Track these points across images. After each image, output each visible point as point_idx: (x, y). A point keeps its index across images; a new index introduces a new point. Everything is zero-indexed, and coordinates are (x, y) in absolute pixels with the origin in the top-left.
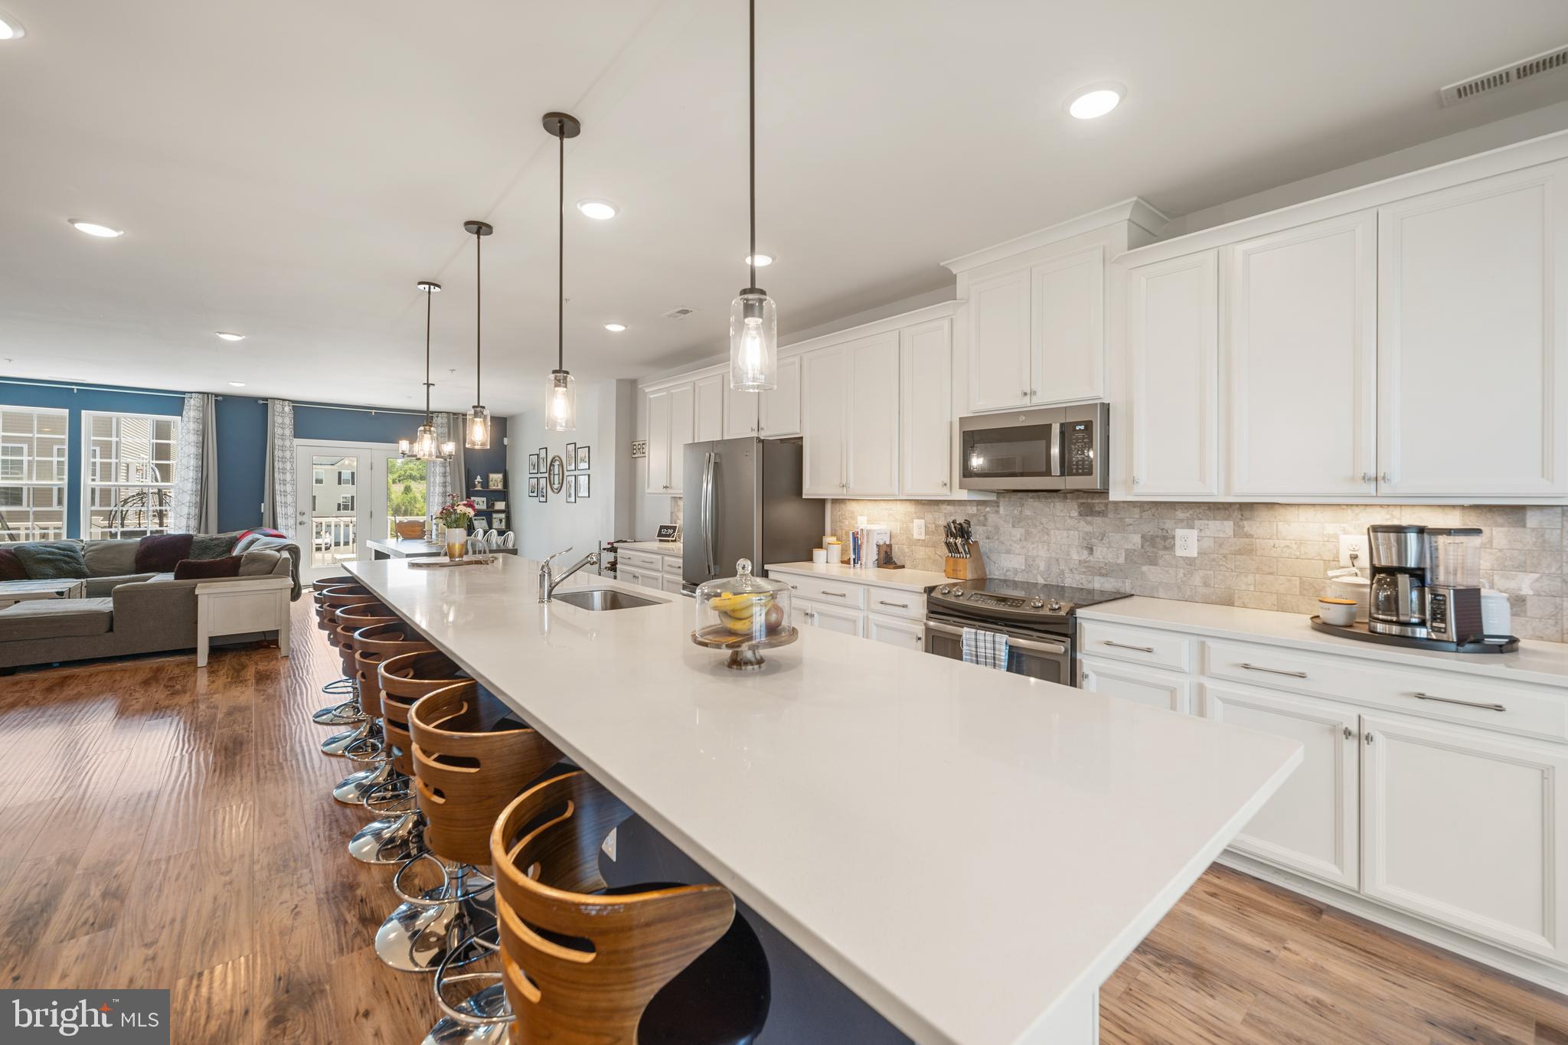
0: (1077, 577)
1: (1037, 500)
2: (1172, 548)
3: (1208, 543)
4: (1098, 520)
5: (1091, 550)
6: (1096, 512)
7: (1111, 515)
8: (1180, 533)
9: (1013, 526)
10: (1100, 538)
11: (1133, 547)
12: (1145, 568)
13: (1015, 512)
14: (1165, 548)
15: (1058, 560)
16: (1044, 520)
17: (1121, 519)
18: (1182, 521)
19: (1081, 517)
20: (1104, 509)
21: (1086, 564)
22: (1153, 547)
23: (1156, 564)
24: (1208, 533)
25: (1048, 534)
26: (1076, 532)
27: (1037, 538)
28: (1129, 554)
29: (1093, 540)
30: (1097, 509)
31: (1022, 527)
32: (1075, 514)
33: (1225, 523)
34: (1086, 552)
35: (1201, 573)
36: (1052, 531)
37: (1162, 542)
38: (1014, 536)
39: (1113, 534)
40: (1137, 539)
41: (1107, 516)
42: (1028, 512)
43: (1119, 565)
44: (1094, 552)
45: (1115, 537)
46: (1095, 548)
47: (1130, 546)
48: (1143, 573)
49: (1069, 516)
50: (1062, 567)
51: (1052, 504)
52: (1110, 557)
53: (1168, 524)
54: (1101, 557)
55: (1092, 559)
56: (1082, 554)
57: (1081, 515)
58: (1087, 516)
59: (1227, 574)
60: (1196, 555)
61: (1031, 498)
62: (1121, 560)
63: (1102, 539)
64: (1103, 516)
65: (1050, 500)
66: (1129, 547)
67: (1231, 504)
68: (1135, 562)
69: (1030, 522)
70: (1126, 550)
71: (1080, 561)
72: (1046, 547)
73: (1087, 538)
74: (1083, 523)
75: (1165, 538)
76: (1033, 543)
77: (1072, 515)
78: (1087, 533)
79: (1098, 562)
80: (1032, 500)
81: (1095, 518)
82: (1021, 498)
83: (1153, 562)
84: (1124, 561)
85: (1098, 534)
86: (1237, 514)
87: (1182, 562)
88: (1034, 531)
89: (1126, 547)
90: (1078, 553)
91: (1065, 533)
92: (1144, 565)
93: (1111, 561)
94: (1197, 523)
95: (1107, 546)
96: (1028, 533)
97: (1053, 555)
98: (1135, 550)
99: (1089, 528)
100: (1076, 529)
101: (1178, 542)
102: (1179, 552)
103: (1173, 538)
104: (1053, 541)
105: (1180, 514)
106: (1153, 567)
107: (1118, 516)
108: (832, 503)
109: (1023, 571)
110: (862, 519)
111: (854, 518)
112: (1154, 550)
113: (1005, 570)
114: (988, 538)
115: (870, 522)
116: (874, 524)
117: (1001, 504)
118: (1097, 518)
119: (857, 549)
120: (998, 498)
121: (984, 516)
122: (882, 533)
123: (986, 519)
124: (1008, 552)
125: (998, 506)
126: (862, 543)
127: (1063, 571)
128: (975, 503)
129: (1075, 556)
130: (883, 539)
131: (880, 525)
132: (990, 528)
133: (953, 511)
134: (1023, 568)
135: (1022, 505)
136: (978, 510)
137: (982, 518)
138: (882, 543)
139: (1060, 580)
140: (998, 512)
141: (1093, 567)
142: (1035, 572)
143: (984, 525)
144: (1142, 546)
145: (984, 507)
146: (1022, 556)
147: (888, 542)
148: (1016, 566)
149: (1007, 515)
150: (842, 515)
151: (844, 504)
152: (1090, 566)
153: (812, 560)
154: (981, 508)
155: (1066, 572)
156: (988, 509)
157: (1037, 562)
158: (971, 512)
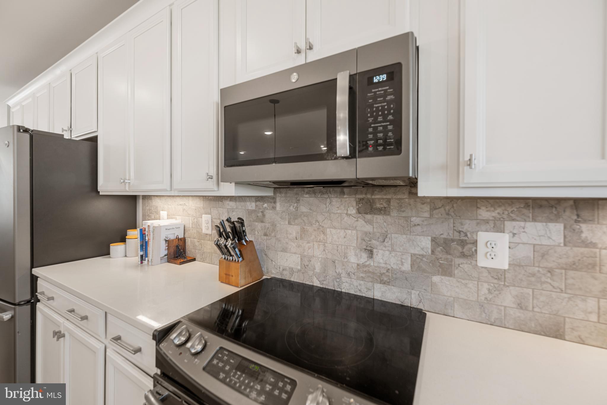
0: (355, 283)
1: (313, 195)
2: (473, 255)
3: (524, 252)
4: (379, 219)
5: (370, 253)
6: (376, 209)
7: (394, 213)
8: (483, 237)
9: (289, 223)
10: (381, 239)
11: (421, 252)
12: (436, 279)
13: (291, 208)
14: (463, 255)
15: (334, 262)
16: (320, 218)
17: (407, 219)
18: (487, 222)
19: (360, 215)
20: (386, 205)
21: (365, 269)
22: (448, 253)
23: (450, 274)
24: (524, 238)
25: (324, 233)
26: (354, 232)
27: (313, 237)
28: (416, 259)
29: (374, 242)
30: (378, 206)
31: (298, 225)
32: (353, 211)
33: (551, 225)
34: (365, 255)
35: (514, 291)
36: (328, 230)
37: (460, 248)
38: (291, 234)
39: (397, 235)
40: (425, 243)
41: (389, 215)
42: (304, 209)
43: (403, 272)
44: (375, 256)
45: (400, 239)
46: (375, 250)
47: (417, 251)
48: (433, 285)
49: (347, 214)
50: (339, 270)
51: (328, 200)
52: (393, 262)
53: (468, 226)
54: (381, 261)
55: (372, 264)
56: (361, 257)
57: (360, 213)
58: (366, 213)
59: (554, 295)
60: (506, 267)
61: (307, 193)
62: (407, 267)
63: (384, 241)
64: (385, 214)
65: (326, 196)
66: (416, 253)
67: (559, 201)
68: (424, 271)
69: (305, 219)
70: (412, 255)
71: (358, 265)
72: (322, 248)
73: (367, 239)
74: (361, 222)
75: (463, 243)
76: (308, 243)
77: (349, 212)
78: (366, 233)
79: (379, 267)
80: (307, 196)
81: (376, 216)
82: (297, 194)
83: (447, 271)
84: (410, 268)
85: (378, 235)
86: (569, 215)
87: (485, 274)
88: (309, 229)
89: (412, 252)
90: (356, 255)
91: (342, 233)
92: (434, 274)
93: (395, 267)
94: (509, 225)
95: (390, 249)
96: (303, 230)
97: (330, 256)
98: (423, 256)
99: (368, 228)
100: (355, 228)
101: (481, 249)
102: (482, 261)
103: (475, 243)
104: (329, 240)
105: (484, 213)
106: (447, 278)
107: (404, 214)
108: (143, 199)
109: (299, 271)
110: (164, 214)
111: (157, 213)
112: (449, 257)
113: (281, 269)
114: (265, 235)
115: (169, 217)
116: (172, 218)
117: (278, 199)
118: (378, 216)
119: (144, 245)
120: (275, 193)
121: (262, 212)
122: (173, 229)
123: (264, 216)
124: (284, 250)
125: (275, 202)
126: (149, 239)
127: (339, 274)
128: (253, 199)
129: (353, 259)
130: (175, 234)
131: (176, 219)
132: (267, 225)
133: (235, 207)
134: (299, 268)
135: (298, 201)
136: (256, 206)
137: (260, 214)
138: (172, 237)
139: (336, 284)
140: (274, 208)
141: (373, 273)
142: (311, 273)
143: (262, 222)
144: (433, 252)
145: (262, 203)
146: (297, 256)
147: (181, 236)
148: (292, 266)
149: (284, 212)
150: (149, 210)
151: (151, 199)
152: (369, 272)
153: (109, 254)
154: (258, 203)
155: (343, 275)
156: (265, 205)
157: (312, 262)
158: (250, 208)
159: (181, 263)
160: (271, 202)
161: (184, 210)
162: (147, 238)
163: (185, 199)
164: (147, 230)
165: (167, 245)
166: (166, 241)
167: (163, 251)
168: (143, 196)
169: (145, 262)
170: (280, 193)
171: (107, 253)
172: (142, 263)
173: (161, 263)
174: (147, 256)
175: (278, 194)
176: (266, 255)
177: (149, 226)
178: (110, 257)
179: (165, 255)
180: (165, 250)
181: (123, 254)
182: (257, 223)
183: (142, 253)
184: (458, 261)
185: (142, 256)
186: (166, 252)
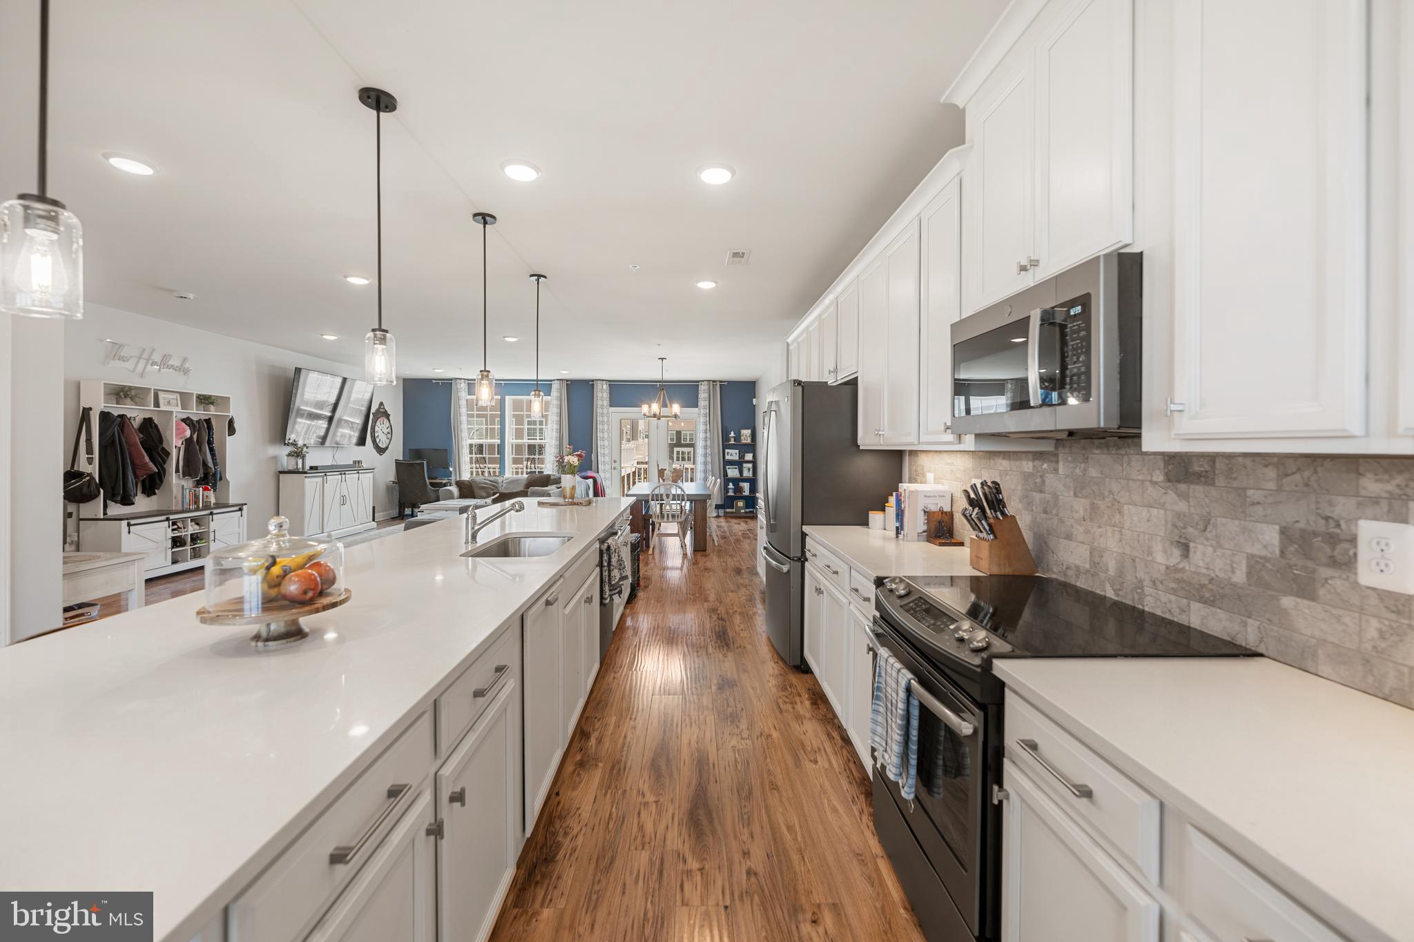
0: (1164, 597)
1: (1105, 451)
2: (1351, 563)
4: (1197, 490)
5: (1185, 549)
6: (1194, 474)
7: (1221, 481)
8: (1369, 530)
9: (1075, 495)
10: (1201, 526)
11: (1264, 553)
12: (1287, 602)
13: (1077, 471)
14: (1334, 563)
15: (1134, 560)
16: (1115, 487)
17: (1241, 491)
18: (1376, 500)
19: (1170, 484)
20: (1207, 467)
21: (1178, 576)
22: (1307, 556)
23: (1313, 597)
25: (1120, 512)
26: (1162, 512)
27: (1106, 517)
28: (1255, 564)
29: (1190, 530)
30: (1196, 468)
31: (1086, 497)
32: (1159, 477)
34: (1177, 552)
36: (1126, 507)
37: (1327, 549)
38: (1077, 512)
39: (1224, 520)
40: (1270, 536)
41: (1213, 484)
42: (1093, 472)
43: (1234, 585)
44: (1191, 554)
45: (1229, 526)
46: (1192, 545)
47: (1256, 550)
48: (1284, 612)
49: (1151, 481)
50: (1140, 574)
51: (1126, 459)
52: (1219, 568)
53: (1341, 508)
54: (1201, 564)
55: (1187, 568)
56: (1171, 555)
57: (1169, 481)
58: (1179, 481)
61: (1098, 447)
62: (1240, 577)
63: (1205, 530)
64: (1206, 483)
65: (1123, 452)
66: (1256, 552)
68: (1267, 586)
69: (1095, 488)
70: (1250, 557)
71: (1167, 568)
72: (1117, 537)
73: (1180, 524)
74: (1172, 495)
75: (1332, 539)
76: (1100, 527)
77: (1155, 479)
78: (1179, 515)
79: (1199, 574)
80: (1096, 452)
81: (1192, 486)
82: (1084, 448)
83: (1306, 590)
84: (1245, 580)
85: (1196, 518)
87: (1374, 601)
88: (1102, 505)
89: (1249, 551)
90: (1165, 551)
91: (1144, 513)
92: (1284, 593)
93: (1222, 575)
95: (1214, 543)
96: (1094, 507)
97: (1128, 551)
98: (1266, 559)
99: (1182, 506)
100: (1162, 506)
101: (1364, 552)
102: (1369, 576)
103: (1354, 540)
104: (1127, 525)
105: (1372, 486)
106: (1306, 602)
107: (1235, 484)
108: (909, 455)
109: (1088, 571)
110: (930, 476)
111: (924, 475)
112: (1310, 564)
113: (1064, 567)
114: (1045, 512)
115: (936, 481)
116: (938, 483)
117: (1061, 457)
118: (1197, 487)
119: (900, 515)
120: (1056, 447)
121: (1041, 476)
122: (934, 496)
123: (1043, 482)
124: (1069, 537)
125: (1057, 462)
126: (905, 507)
127: (1141, 581)
128: (1031, 456)
129: (1160, 558)
130: (937, 504)
131: (943, 484)
132: (1047, 496)
133: (1008, 469)
134: (1087, 566)
135: (1086, 460)
136: (1034, 466)
137: (1038, 480)
138: (933, 508)
139: (1136, 597)
140: (1056, 470)
141: (1190, 584)
142: (1102, 575)
143: (1041, 492)
144: (1282, 552)
145: (1041, 463)
146: (1085, 546)
147: (947, 509)
148: (1077, 563)
149: (1067, 476)
150: (916, 471)
151: (917, 456)
152: (1184, 581)
153: (868, 525)
154: (1037, 463)
155: (1146, 583)
156: (1045, 466)
157: (1104, 559)
158: (1026, 470)
159: (942, 544)
160: (1052, 462)
161: (952, 471)
162: (903, 506)
163: (953, 455)
164: (903, 495)
165: (926, 518)
166: (925, 512)
167: (921, 526)
168: (909, 451)
169: (901, 536)
170: (1064, 447)
171: (865, 523)
172: (897, 537)
173: (918, 541)
174: (902, 529)
175: (1061, 450)
176: (1046, 543)
177: (905, 490)
178: (869, 528)
179: (924, 532)
180: (924, 523)
181: (882, 526)
182: (1034, 494)
183: (898, 525)
184: (1324, 572)
185: (897, 528)
186: (925, 528)
